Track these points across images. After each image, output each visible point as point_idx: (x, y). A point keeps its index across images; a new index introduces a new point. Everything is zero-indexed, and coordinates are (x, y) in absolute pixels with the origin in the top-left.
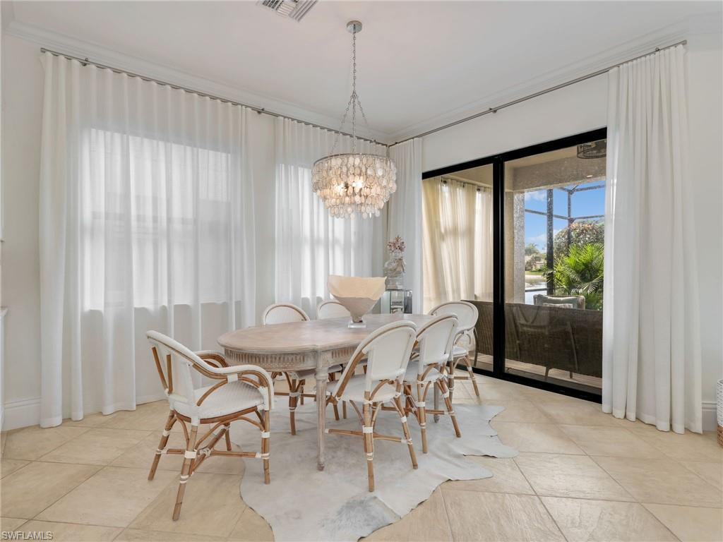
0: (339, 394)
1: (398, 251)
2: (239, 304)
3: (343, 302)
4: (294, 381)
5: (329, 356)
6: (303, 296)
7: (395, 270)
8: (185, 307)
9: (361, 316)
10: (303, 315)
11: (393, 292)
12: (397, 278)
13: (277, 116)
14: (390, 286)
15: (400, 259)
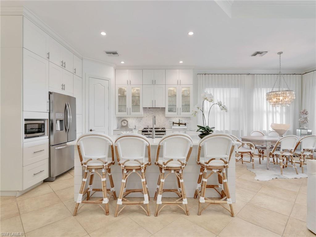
0: (273, 152)
1: (305, 114)
2: (242, 131)
3: (277, 131)
4: (260, 151)
5: (270, 142)
6: (263, 130)
7: (303, 122)
8: (227, 131)
9: (282, 135)
10: (263, 134)
11: (302, 130)
12: (304, 125)
13: (254, 74)
14: (301, 128)
15: (306, 118)
